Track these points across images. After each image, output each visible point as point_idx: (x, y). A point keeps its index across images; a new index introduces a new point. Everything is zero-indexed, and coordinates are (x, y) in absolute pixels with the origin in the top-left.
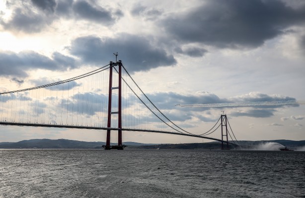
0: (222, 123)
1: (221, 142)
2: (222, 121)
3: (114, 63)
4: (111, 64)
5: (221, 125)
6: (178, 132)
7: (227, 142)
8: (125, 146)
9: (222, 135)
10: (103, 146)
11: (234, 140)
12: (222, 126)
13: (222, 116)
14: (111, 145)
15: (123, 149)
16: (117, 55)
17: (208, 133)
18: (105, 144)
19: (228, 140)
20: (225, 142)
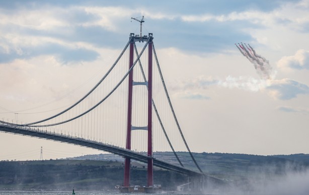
0: (131, 73)
1: (122, 159)
2: (131, 64)
5: (126, 82)
7: (149, 158)
9: (130, 128)
11: (180, 148)
12: (131, 83)
13: (133, 40)
19: (154, 150)
20: (139, 157)
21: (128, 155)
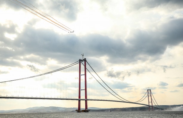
1: (148, 107)
3: (81, 60)
4: (80, 61)
6: (121, 101)
7: (152, 106)
8: (89, 110)
9: (149, 102)
10: (76, 110)
11: (156, 105)
12: (148, 96)
13: (148, 90)
14: (81, 109)
15: (88, 112)
16: (83, 55)
17: (140, 101)
18: (78, 109)
19: (153, 105)
20: (151, 106)
21: (149, 106)
